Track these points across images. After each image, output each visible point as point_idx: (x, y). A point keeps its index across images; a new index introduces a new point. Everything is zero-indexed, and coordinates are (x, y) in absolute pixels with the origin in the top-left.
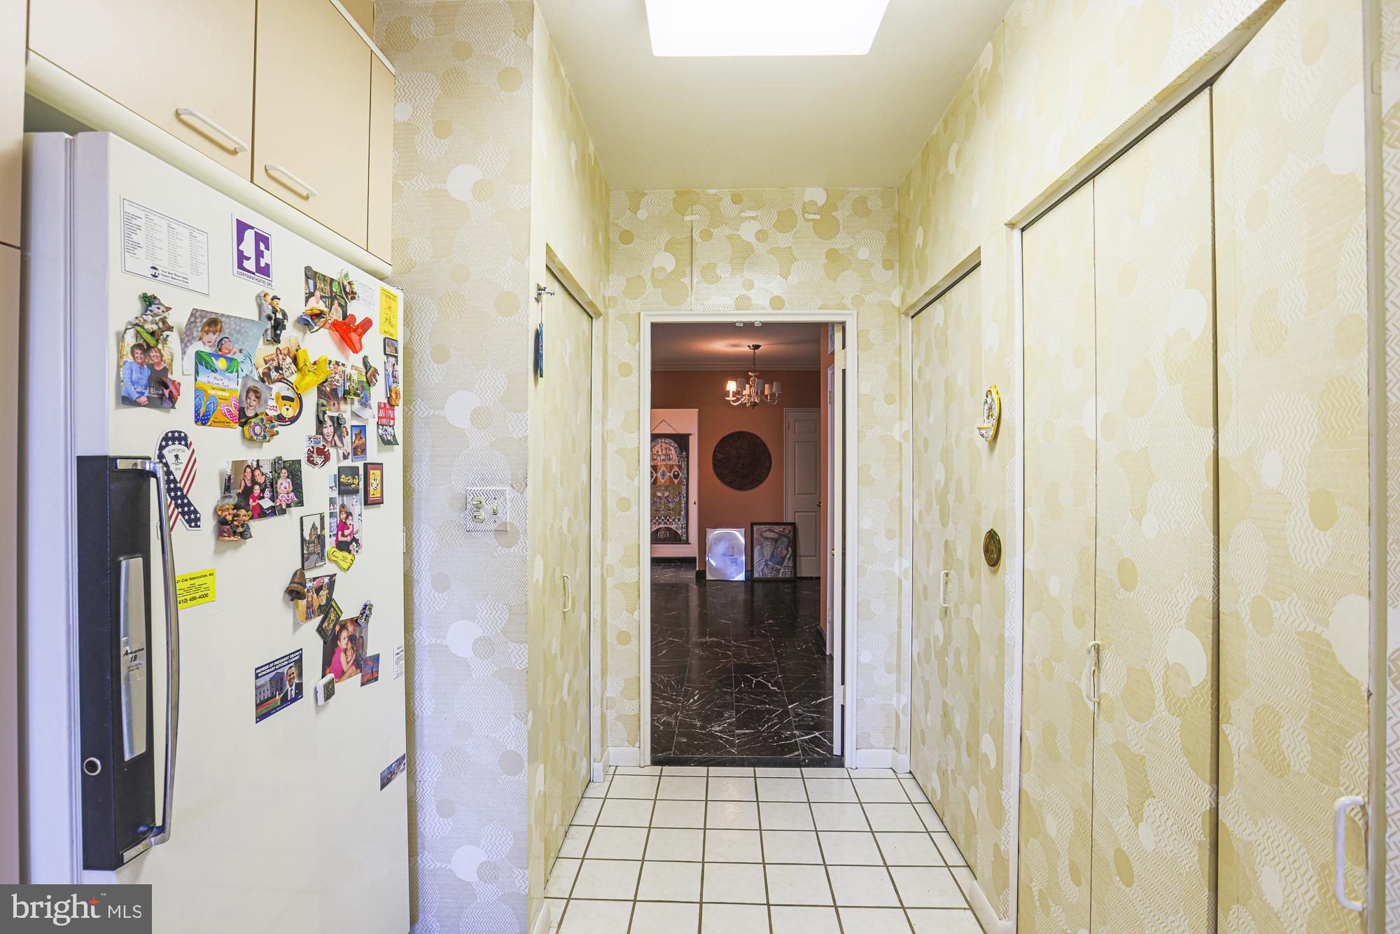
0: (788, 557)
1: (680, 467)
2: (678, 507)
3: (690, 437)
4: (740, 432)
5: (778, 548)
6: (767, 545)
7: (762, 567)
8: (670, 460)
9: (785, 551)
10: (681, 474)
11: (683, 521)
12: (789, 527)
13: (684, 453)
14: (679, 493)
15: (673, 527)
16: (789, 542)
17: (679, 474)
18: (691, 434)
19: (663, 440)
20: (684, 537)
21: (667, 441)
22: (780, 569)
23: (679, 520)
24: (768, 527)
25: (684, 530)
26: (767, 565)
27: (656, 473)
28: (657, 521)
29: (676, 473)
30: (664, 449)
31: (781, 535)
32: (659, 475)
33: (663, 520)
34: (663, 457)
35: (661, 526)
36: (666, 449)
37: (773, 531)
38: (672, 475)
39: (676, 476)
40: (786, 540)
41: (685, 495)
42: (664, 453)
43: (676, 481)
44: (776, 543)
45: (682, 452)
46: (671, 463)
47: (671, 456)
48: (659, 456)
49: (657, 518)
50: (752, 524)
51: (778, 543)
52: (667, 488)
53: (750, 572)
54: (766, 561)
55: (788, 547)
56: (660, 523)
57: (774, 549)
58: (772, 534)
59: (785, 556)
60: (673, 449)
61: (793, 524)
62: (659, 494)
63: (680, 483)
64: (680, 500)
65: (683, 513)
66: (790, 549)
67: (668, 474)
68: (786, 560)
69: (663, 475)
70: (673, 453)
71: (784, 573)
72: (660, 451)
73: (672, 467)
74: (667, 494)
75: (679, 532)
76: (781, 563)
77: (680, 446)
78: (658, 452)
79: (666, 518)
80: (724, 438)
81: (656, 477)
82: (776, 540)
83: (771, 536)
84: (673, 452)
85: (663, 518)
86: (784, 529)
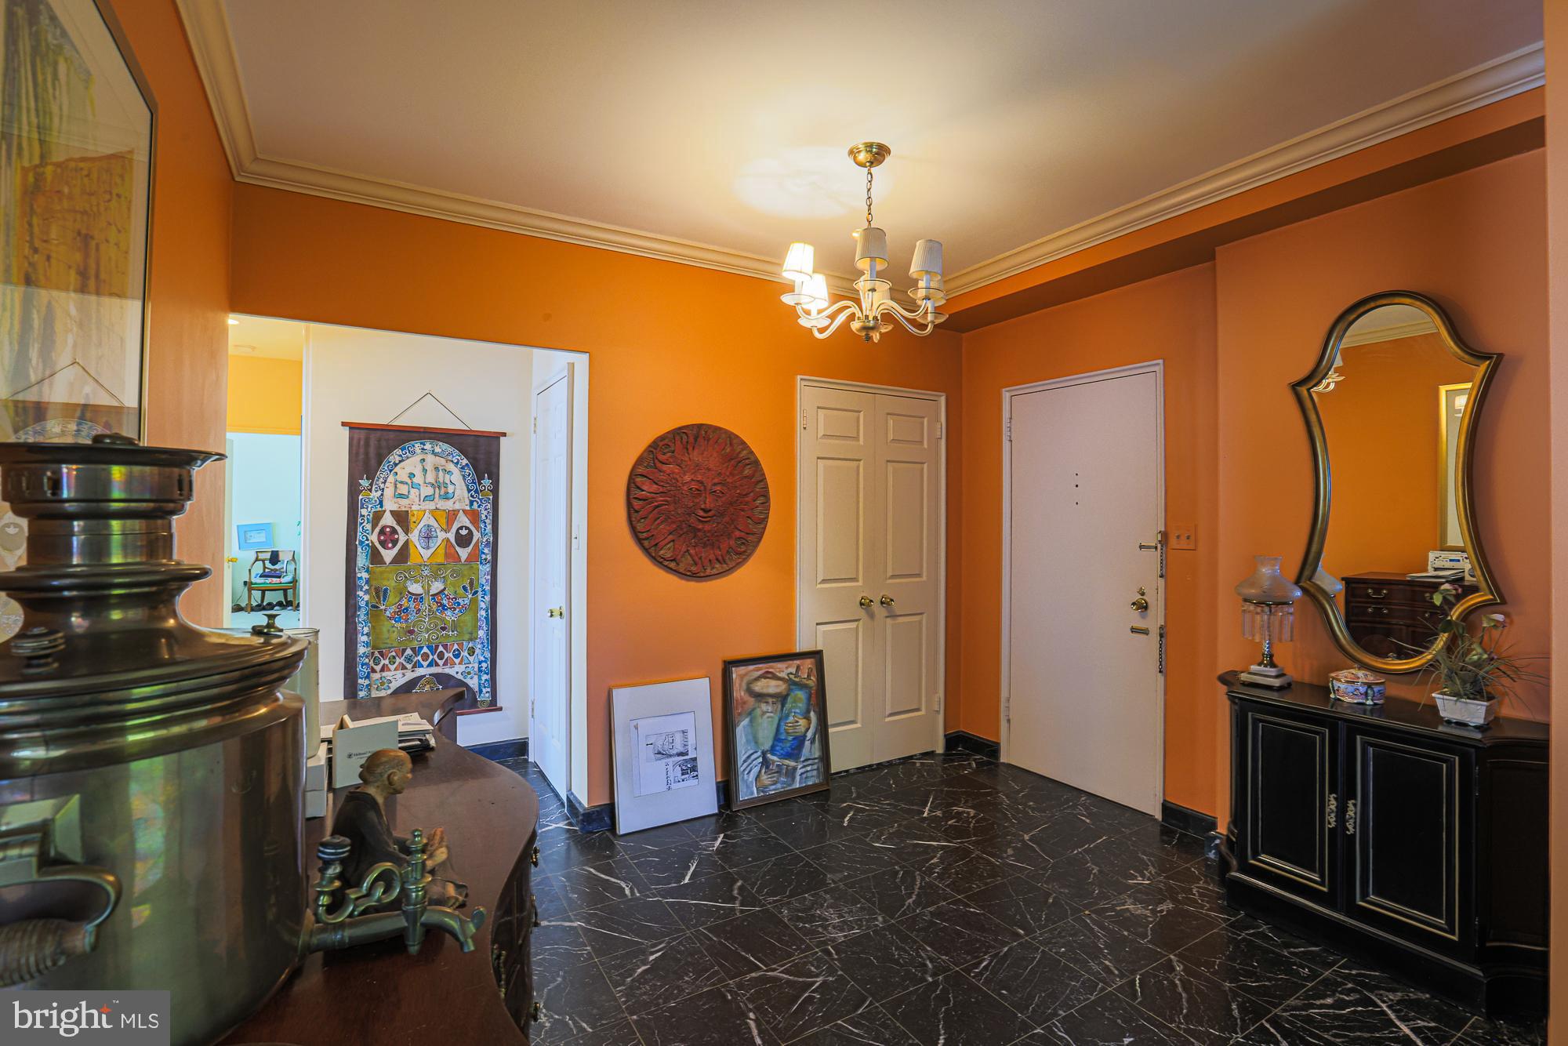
0: (809, 735)
1: (474, 516)
2: (468, 618)
3: (502, 439)
4: (700, 426)
5: (787, 716)
6: (764, 713)
7: (755, 771)
8: (446, 497)
9: (802, 722)
10: (476, 535)
11: (482, 654)
12: (808, 663)
13: (487, 482)
14: (471, 584)
15: (456, 670)
16: (809, 698)
17: (470, 533)
18: (504, 434)
19: (428, 446)
20: (486, 696)
21: (438, 450)
22: (795, 769)
23: (472, 652)
24: (763, 667)
25: (485, 677)
26: (766, 763)
27: (407, 531)
28: (409, 660)
29: (464, 532)
30: (429, 467)
31: (793, 684)
32: (414, 536)
33: (425, 657)
34: (429, 491)
35: (420, 672)
36: (437, 469)
37: (775, 677)
38: (451, 536)
39: (463, 540)
40: (801, 695)
41: (488, 588)
42: (430, 478)
43: (463, 553)
44: (783, 706)
45: (480, 478)
46: (449, 505)
47: (451, 489)
48: (417, 487)
49: (409, 652)
50: (729, 665)
51: (788, 706)
52: (436, 571)
53: (726, 790)
54: (764, 754)
55: (808, 712)
56: (417, 665)
57: (780, 720)
58: (773, 683)
59: (805, 736)
60: (456, 471)
61: (817, 655)
62: (415, 588)
63: (475, 557)
64: (474, 602)
65: (481, 633)
66: (812, 714)
67: (442, 535)
68: (807, 743)
69: (428, 537)
70: (457, 480)
71: (805, 776)
72: (418, 472)
73: (452, 516)
74: (437, 586)
75: (473, 683)
76: (794, 753)
77: (475, 463)
78: (412, 475)
79: (433, 649)
80: (662, 438)
81: (407, 543)
82: (782, 699)
83: (771, 690)
84: (456, 476)
85: (425, 650)
86: (798, 668)
